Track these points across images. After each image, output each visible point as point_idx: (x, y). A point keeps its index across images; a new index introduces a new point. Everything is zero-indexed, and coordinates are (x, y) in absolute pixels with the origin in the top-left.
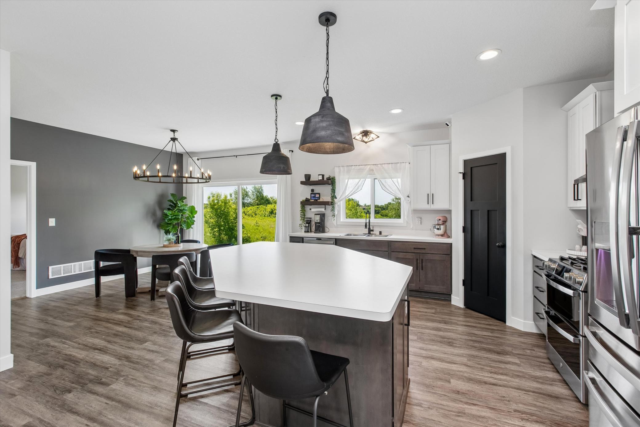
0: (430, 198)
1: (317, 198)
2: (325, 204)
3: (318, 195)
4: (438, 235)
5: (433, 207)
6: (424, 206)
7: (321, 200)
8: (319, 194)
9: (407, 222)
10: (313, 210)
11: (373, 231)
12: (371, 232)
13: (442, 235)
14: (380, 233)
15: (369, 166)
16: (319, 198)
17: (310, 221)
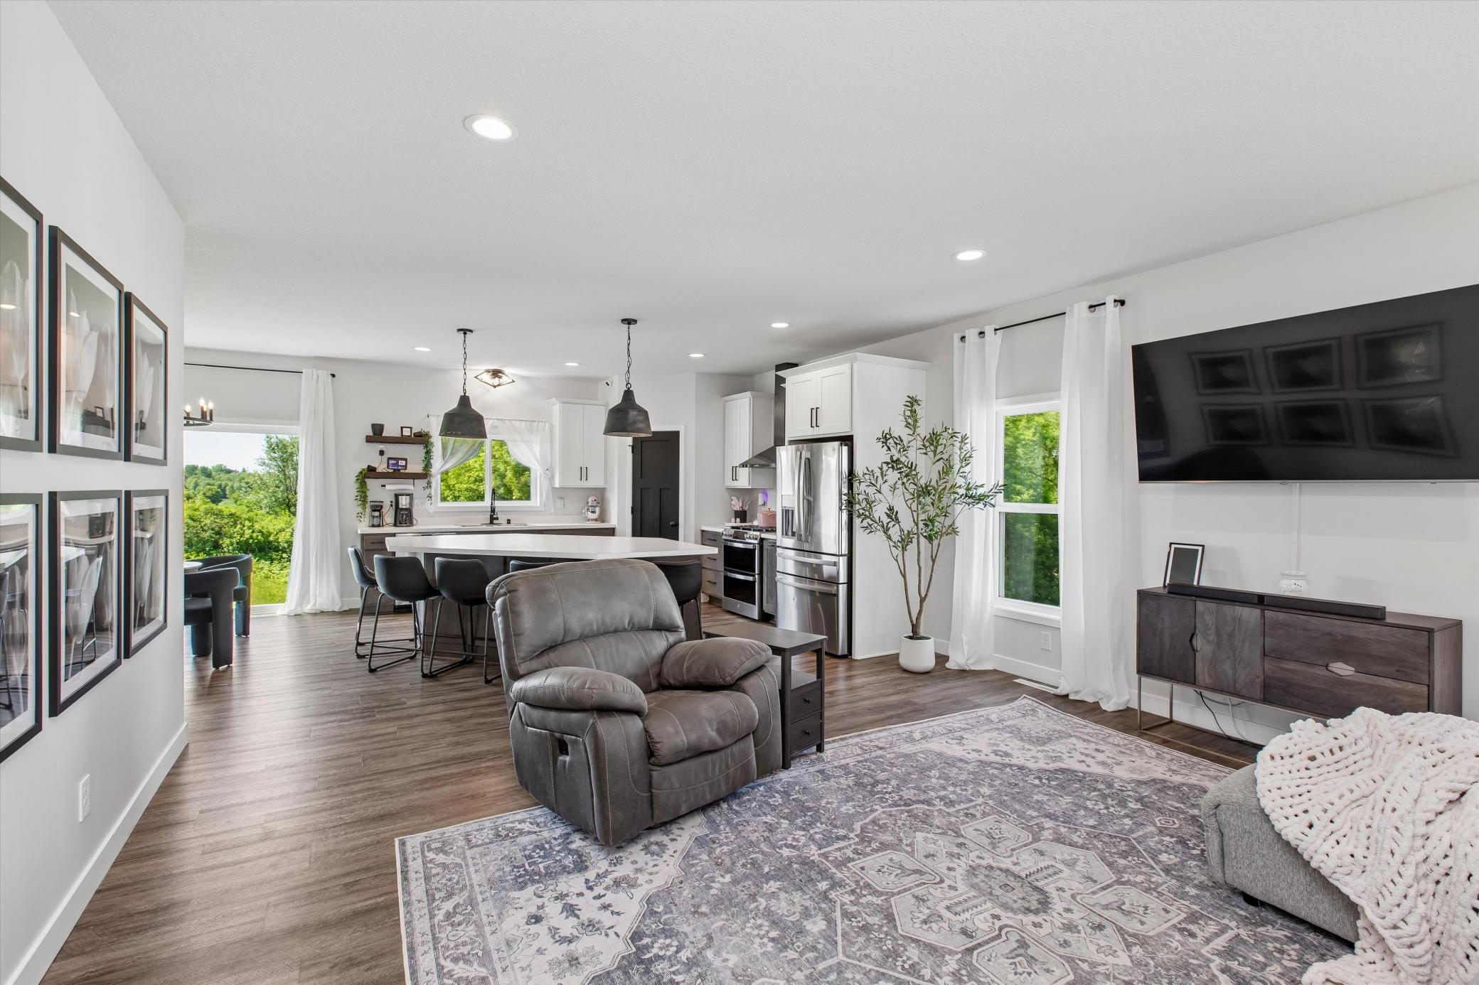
0: (584, 473)
1: (402, 466)
2: (414, 476)
3: (403, 463)
4: (592, 520)
5: (585, 484)
6: (575, 482)
7: (408, 471)
8: (406, 460)
9: (545, 505)
10: (388, 487)
11: (497, 519)
12: (495, 522)
13: (596, 520)
14: (509, 522)
15: (491, 421)
16: (405, 467)
17: (382, 507)
